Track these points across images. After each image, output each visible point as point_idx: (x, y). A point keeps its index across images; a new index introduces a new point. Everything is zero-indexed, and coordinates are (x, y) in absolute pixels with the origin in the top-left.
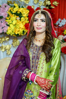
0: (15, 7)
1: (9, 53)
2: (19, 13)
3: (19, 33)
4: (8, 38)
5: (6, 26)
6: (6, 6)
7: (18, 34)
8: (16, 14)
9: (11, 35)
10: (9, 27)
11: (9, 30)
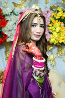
2: (63, 18)
3: (63, 41)
5: (48, 34)
6: (48, 12)
7: (62, 43)
8: (60, 20)
9: (55, 44)
10: (52, 35)
11: (52, 38)
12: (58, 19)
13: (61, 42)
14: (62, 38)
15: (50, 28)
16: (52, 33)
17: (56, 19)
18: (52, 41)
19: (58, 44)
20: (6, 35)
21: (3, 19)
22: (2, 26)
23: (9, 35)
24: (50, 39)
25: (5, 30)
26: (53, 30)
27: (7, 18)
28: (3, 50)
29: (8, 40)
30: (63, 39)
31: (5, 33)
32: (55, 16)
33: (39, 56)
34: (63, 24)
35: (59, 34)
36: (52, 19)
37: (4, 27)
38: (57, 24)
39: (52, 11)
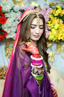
0: (57, 9)
1: (53, 60)
2: (62, 15)
3: (62, 38)
4: (51, 44)
5: (47, 31)
6: (47, 9)
7: (61, 40)
8: (59, 17)
9: (54, 41)
10: (50, 32)
11: (51, 35)
12: (57, 16)
13: (59, 39)
14: (61, 34)
15: (49, 25)
16: (50, 30)
17: (54, 17)
18: (51, 38)
19: (57, 41)
20: (5, 32)
21: (3, 16)
22: (2, 23)
23: (8, 32)
24: (49, 36)
25: (5, 27)
26: (52, 27)
27: (7, 15)
28: (3, 46)
29: (8, 37)
30: (61, 36)
31: (5, 30)
32: (54, 13)
33: (36, 55)
34: (61, 21)
35: (57, 31)
36: (51, 16)
37: (3, 24)
38: (56, 21)
39: (51, 8)
